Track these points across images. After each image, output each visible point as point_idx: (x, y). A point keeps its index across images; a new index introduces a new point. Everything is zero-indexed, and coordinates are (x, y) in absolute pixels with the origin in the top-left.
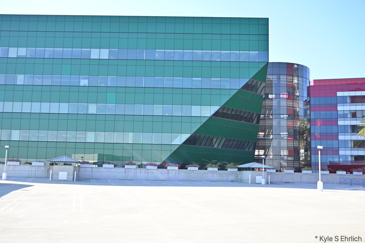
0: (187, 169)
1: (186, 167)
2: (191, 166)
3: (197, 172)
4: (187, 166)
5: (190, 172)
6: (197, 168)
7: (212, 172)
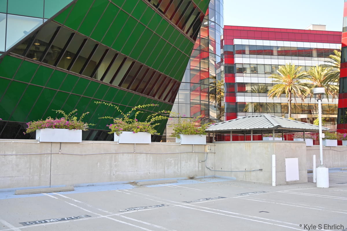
0: (32, 136)
1: (28, 131)
2: (50, 127)
3: (76, 150)
4: (31, 126)
5: (47, 149)
6: (77, 135)
7: (131, 149)
